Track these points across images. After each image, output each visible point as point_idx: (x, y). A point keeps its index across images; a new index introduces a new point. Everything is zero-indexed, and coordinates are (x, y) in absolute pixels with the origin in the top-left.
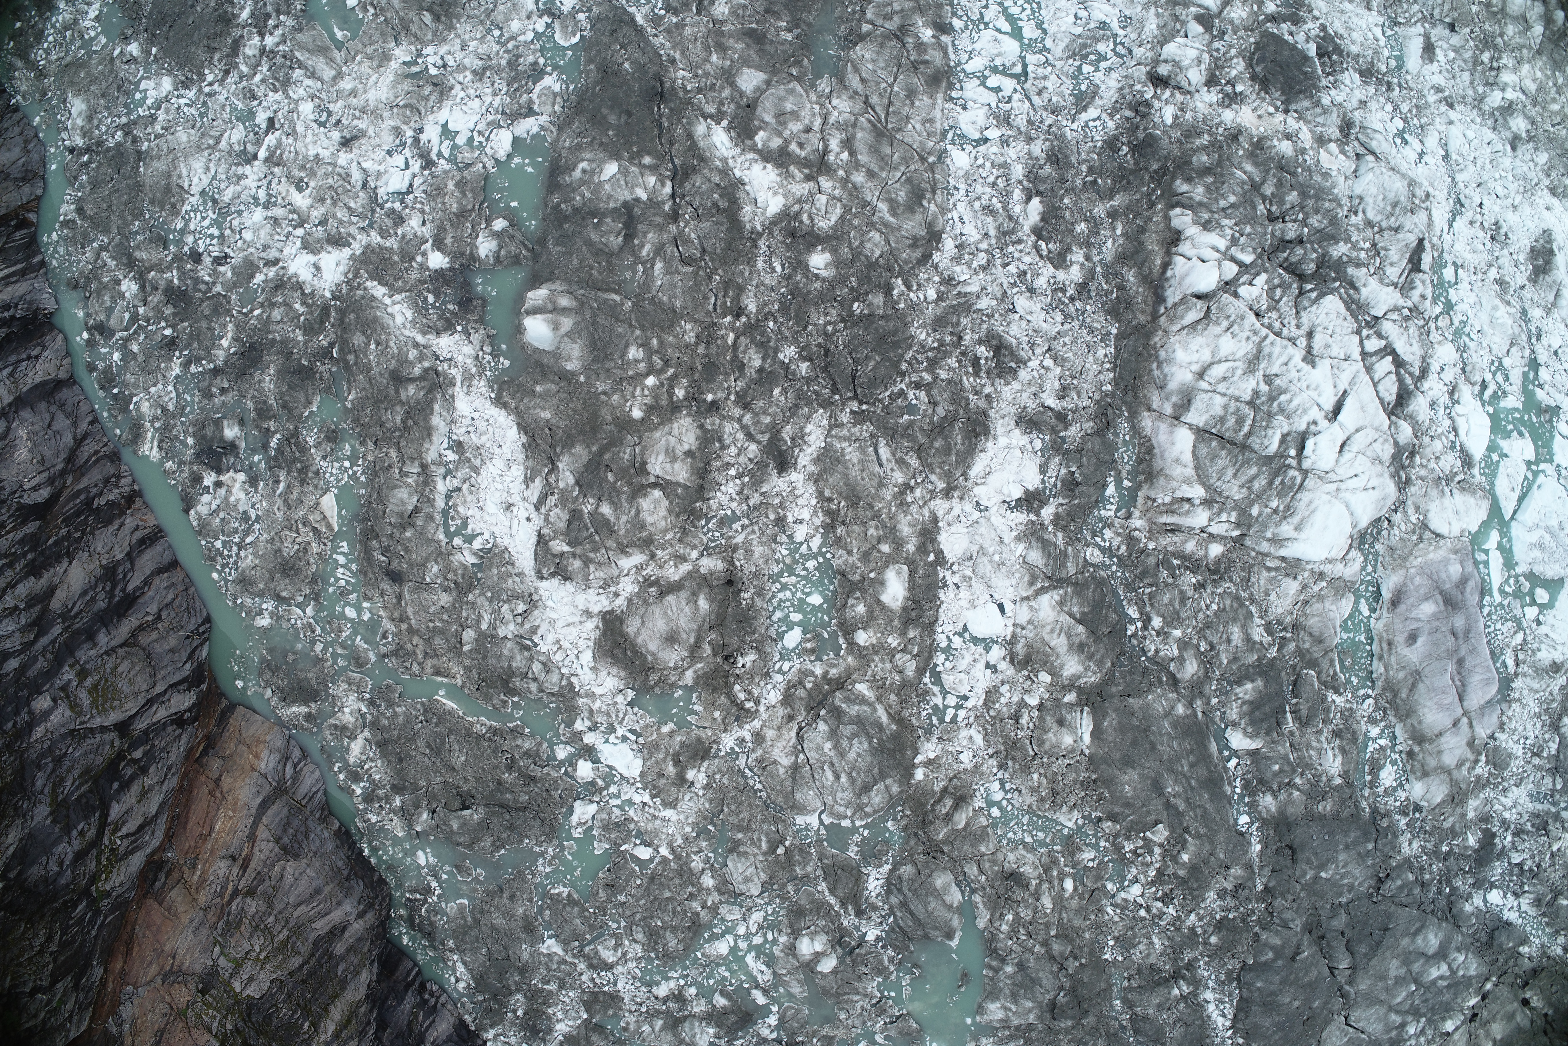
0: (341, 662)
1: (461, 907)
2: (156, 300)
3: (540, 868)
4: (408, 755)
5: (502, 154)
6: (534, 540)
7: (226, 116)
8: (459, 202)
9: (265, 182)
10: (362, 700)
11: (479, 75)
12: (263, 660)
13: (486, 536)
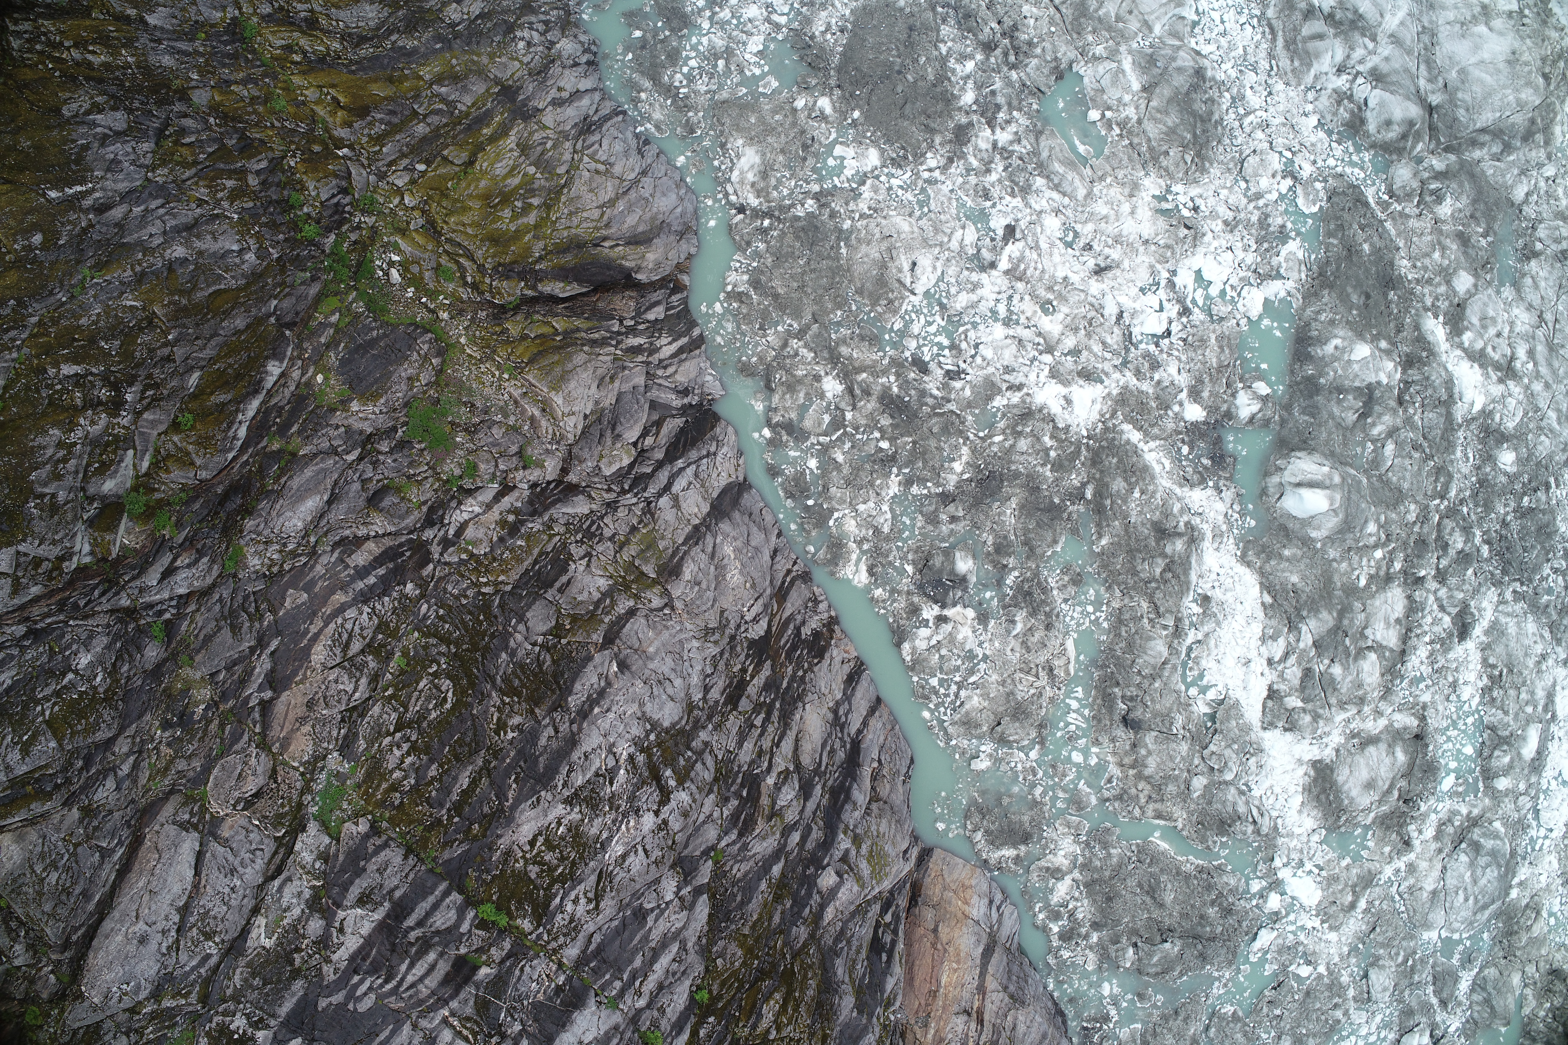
0: (1060, 804)
1: (1133, 1033)
2: (870, 406)
3: (1215, 991)
4: (1118, 895)
5: (1254, 314)
6: (1265, 693)
7: (954, 211)
8: (1218, 358)
9: (1004, 296)
10: (1079, 843)
11: (1230, 226)
12: (973, 802)
13: (1220, 688)
